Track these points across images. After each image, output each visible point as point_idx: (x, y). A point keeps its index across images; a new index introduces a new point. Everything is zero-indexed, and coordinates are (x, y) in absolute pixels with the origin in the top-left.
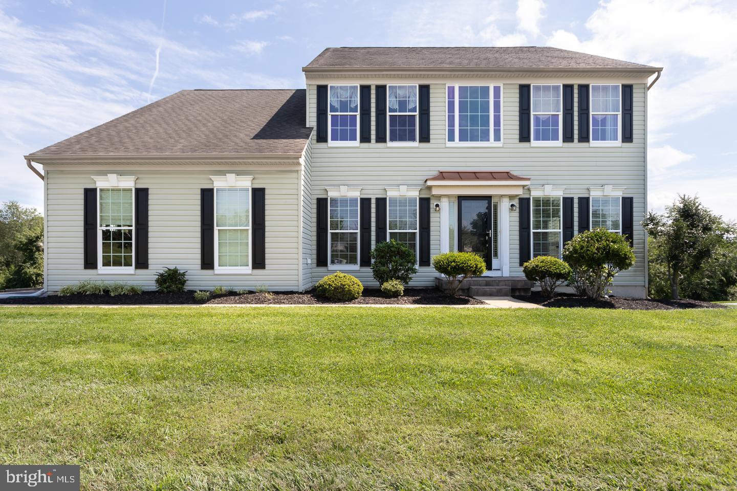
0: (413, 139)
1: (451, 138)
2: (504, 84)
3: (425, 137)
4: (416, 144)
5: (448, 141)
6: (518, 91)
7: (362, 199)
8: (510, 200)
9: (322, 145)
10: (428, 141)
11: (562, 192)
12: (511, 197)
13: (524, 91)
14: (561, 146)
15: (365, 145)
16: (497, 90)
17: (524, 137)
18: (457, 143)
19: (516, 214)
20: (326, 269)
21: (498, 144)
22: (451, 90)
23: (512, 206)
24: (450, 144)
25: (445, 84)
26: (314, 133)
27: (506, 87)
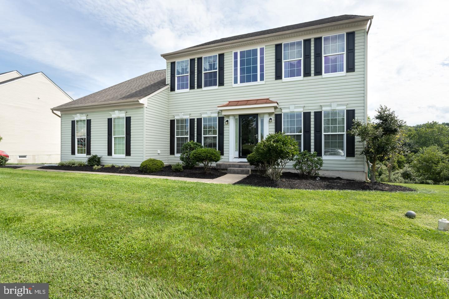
0: (215, 85)
1: (236, 82)
2: (266, 46)
3: (221, 83)
4: (217, 87)
5: (234, 83)
6: (274, 49)
7: (190, 119)
8: (269, 115)
9: (173, 93)
10: (223, 85)
11: (303, 109)
12: (270, 114)
13: (278, 48)
14: (302, 79)
15: (192, 90)
16: (262, 50)
17: (278, 76)
18: (239, 84)
19: (273, 124)
20: (174, 156)
21: (263, 82)
22: (236, 54)
23: (271, 119)
24: (236, 85)
25: (232, 52)
26: (169, 86)
27: (267, 47)
